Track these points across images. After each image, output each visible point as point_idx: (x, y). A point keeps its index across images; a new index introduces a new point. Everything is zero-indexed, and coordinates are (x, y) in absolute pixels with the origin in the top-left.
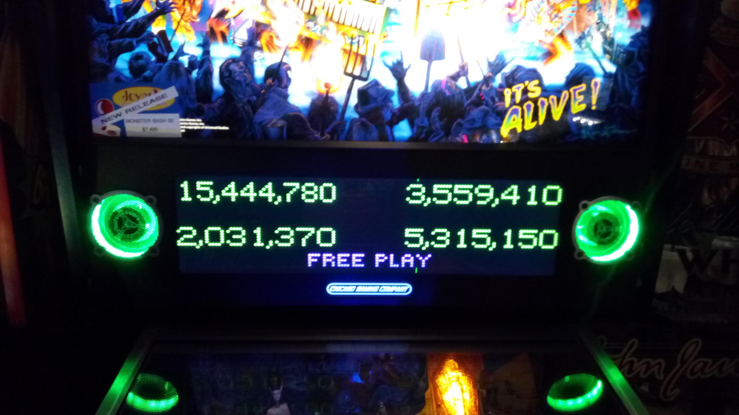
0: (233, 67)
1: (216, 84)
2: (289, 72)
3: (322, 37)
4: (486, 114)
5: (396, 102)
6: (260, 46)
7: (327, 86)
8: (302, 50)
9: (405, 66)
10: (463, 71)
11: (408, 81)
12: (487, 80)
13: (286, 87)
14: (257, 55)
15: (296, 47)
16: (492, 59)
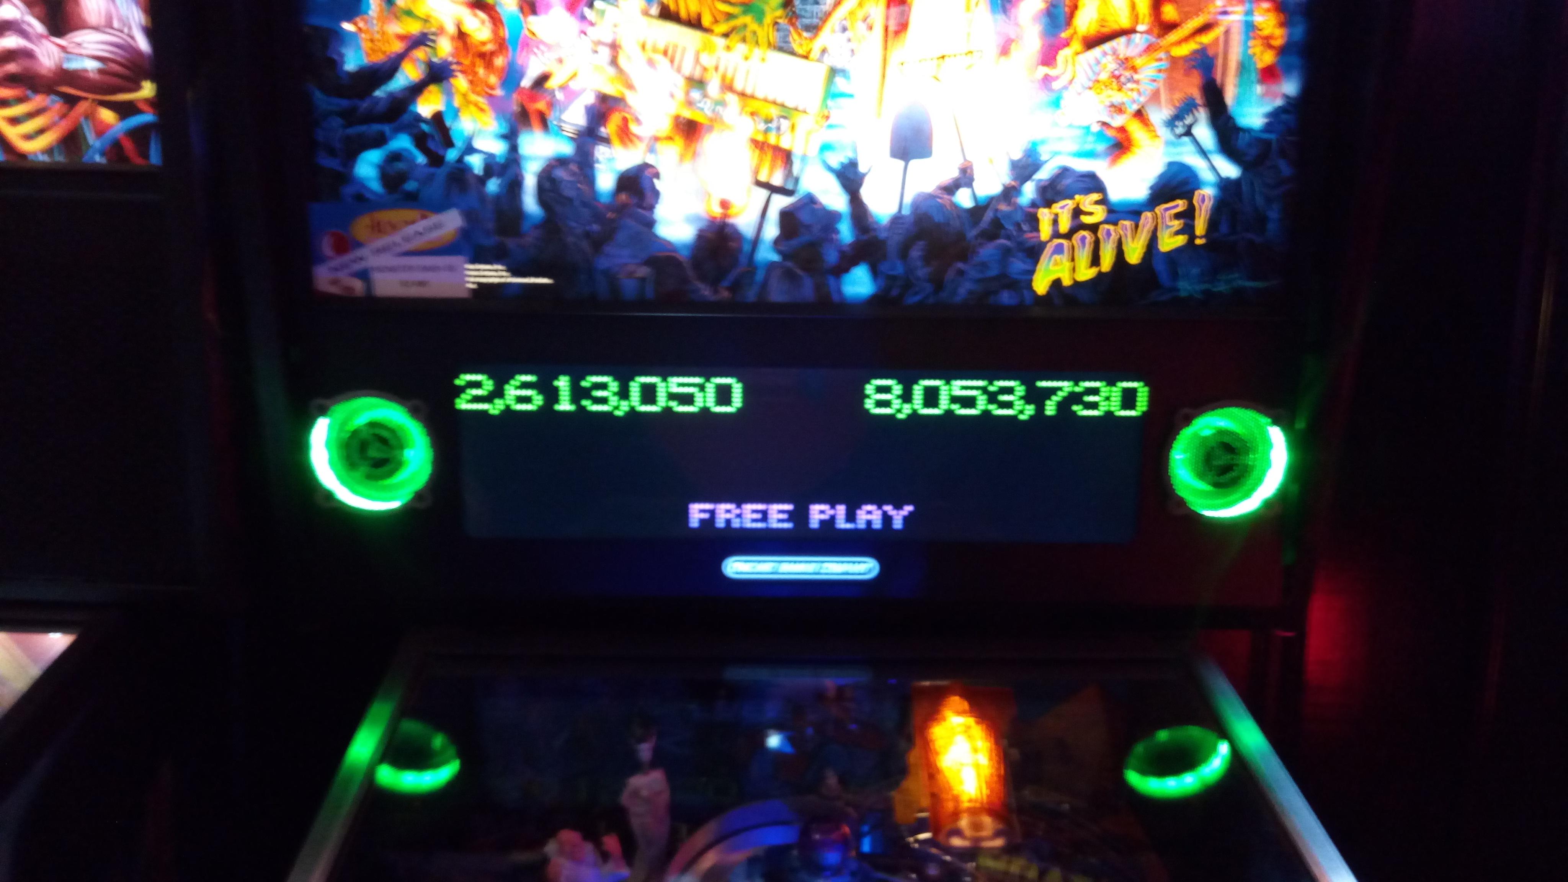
0: (560, 173)
1: (530, 203)
2: (655, 181)
3: (716, 119)
4: (1007, 252)
5: (846, 232)
6: (605, 135)
7: (725, 205)
8: (679, 144)
9: (862, 169)
10: (965, 178)
11: (866, 194)
12: (1009, 193)
13: (651, 208)
14: (601, 152)
15: (670, 138)
16: (1017, 155)
